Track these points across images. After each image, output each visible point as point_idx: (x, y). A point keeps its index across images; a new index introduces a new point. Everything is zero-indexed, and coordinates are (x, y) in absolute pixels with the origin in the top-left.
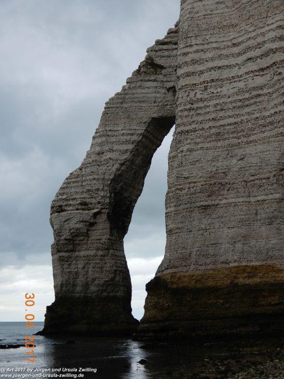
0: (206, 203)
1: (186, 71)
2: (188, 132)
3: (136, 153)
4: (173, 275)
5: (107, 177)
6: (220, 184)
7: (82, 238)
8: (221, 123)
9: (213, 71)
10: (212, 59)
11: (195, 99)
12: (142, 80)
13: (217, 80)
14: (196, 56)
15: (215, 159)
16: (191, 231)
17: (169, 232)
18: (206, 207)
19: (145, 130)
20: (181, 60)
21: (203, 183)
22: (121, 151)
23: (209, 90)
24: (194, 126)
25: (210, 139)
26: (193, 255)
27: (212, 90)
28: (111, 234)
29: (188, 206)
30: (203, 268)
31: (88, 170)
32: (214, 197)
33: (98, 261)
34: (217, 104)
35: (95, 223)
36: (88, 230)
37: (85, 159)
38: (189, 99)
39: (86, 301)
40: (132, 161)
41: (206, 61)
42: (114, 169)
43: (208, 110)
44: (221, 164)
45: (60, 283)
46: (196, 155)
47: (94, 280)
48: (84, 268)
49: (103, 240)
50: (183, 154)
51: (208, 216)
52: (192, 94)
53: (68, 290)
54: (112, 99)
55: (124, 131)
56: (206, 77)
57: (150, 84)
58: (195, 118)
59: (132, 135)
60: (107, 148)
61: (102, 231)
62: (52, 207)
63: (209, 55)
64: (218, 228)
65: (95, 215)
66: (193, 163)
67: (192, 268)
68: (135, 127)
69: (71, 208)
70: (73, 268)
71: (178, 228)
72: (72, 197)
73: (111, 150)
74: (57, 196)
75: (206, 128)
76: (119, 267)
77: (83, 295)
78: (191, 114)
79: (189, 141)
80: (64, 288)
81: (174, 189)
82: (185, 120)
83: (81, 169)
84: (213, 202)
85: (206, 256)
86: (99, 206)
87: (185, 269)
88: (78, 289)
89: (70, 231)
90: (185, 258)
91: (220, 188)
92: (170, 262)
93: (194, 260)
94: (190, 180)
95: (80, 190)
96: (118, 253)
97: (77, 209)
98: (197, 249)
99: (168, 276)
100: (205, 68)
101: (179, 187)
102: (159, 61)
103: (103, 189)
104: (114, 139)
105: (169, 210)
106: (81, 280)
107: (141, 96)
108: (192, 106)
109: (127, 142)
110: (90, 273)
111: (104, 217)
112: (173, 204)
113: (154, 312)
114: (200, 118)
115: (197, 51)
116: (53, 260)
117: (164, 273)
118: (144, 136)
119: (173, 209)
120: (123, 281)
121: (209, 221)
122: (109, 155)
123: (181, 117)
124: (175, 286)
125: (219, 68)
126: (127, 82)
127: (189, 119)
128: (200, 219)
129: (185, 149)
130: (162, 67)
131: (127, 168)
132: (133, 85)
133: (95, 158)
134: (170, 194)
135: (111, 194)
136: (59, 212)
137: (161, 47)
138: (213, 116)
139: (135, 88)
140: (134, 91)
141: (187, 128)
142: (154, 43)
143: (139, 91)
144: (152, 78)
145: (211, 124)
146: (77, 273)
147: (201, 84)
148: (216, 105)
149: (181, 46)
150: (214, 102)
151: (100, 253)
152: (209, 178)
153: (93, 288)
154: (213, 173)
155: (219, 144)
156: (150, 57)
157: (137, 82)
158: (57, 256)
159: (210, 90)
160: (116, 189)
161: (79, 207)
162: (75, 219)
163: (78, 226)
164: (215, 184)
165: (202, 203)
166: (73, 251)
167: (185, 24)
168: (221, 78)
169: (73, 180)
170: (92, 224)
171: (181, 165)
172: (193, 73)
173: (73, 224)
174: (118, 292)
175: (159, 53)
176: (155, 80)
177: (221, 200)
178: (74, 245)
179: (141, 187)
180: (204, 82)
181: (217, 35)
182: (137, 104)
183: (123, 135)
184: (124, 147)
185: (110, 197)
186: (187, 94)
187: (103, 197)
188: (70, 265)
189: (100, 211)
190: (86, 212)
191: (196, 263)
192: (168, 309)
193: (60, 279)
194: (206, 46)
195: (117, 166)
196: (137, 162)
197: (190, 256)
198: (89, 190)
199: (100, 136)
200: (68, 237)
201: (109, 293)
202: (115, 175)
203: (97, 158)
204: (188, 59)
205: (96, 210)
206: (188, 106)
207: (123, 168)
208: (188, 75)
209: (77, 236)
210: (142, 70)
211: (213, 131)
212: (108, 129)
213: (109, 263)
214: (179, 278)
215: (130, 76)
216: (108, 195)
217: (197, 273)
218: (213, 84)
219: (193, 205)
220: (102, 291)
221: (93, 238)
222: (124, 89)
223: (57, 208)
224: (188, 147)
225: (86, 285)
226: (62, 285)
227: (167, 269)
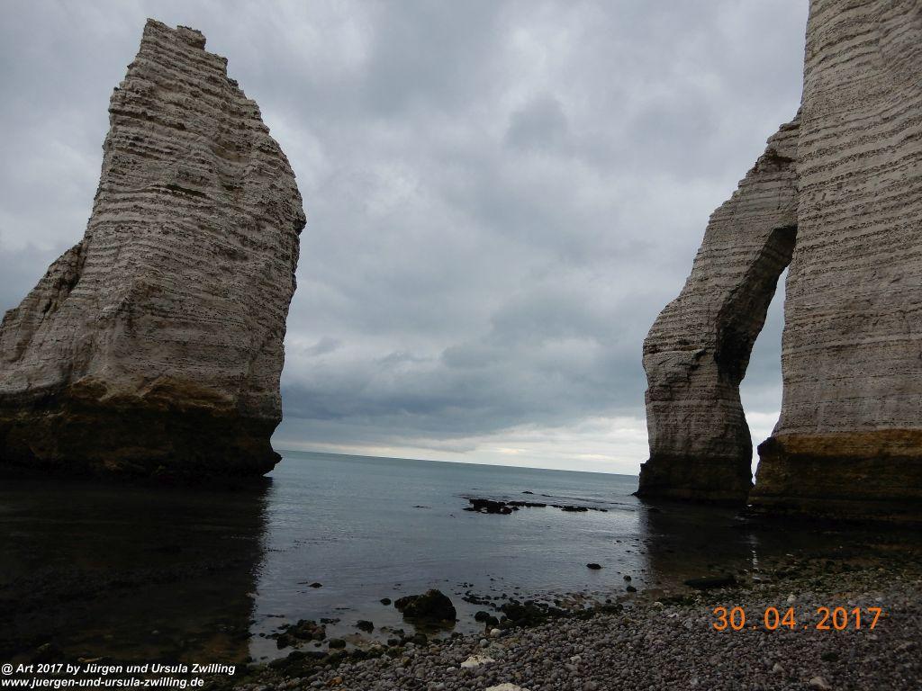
0: (840, 343)
1: (811, 166)
2: (812, 247)
3: (752, 276)
4: (791, 437)
5: (713, 308)
6: (861, 316)
7: (681, 384)
8: (864, 232)
9: (851, 162)
10: (850, 145)
11: (823, 202)
12: (760, 181)
13: (857, 173)
14: (825, 144)
15: (854, 282)
16: (817, 380)
17: (787, 381)
18: (839, 349)
19: (765, 246)
20: (802, 152)
21: (834, 316)
22: (732, 275)
23: (844, 189)
24: (821, 239)
25: (847, 256)
26: (821, 411)
27: (849, 188)
28: (721, 380)
29: (812, 346)
30: (835, 429)
31: (689, 301)
32: (851, 335)
33: (703, 413)
34: (858, 206)
35: (699, 365)
36: (689, 375)
37: (685, 288)
38: (814, 204)
39: (689, 461)
40: (747, 287)
41: (840, 148)
42: (722, 298)
43: (843, 215)
44: (864, 289)
45: (655, 437)
46: (824, 278)
47: (698, 436)
48: (684, 420)
49: (709, 388)
50: (806, 278)
51: (842, 361)
52: (819, 197)
53: (666, 446)
54: (718, 210)
55: (736, 250)
56: (841, 170)
57: (770, 185)
58: (823, 229)
59: (747, 253)
60: (713, 273)
61: (708, 376)
62: (645, 347)
63: (846, 140)
64: (858, 377)
65: (698, 356)
66: (819, 290)
67: (819, 429)
68: (751, 243)
69: (667, 348)
70: (671, 420)
71: (798, 376)
72: (667, 335)
73: (718, 275)
74: (650, 334)
75: (840, 240)
76: (732, 421)
77: (684, 453)
78: (817, 223)
79: (814, 260)
80: (660, 444)
81: (792, 324)
82: (808, 232)
83: (679, 300)
84: (851, 342)
85: (840, 413)
86: (703, 345)
87: (809, 430)
88: (679, 445)
89: (666, 375)
90: (810, 416)
91: (861, 322)
92: (787, 420)
93: (823, 419)
94: (815, 313)
95: (679, 326)
96: (730, 404)
97: (675, 349)
98: (827, 404)
99: (786, 438)
100: (838, 159)
101: (799, 322)
102: (783, 153)
103: (708, 324)
104: (721, 261)
105: (786, 351)
106: (681, 435)
107: (759, 201)
108: (819, 213)
109: (740, 263)
110: (693, 427)
111: (711, 358)
112: (791, 345)
113: (767, 482)
114: (831, 228)
115: (827, 137)
116: (647, 410)
117: (780, 433)
118: (762, 253)
119: (790, 351)
120: (737, 440)
121: (844, 367)
122: (715, 281)
123: (804, 227)
124: (795, 451)
125: (861, 156)
126: (740, 186)
127: (815, 231)
128: (830, 365)
129: (808, 270)
130: (789, 161)
131: (740, 297)
132: (747, 189)
133: (697, 286)
134: (788, 331)
135: (719, 330)
136: (653, 352)
137: (788, 133)
138: (851, 223)
139: (750, 192)
140: (749, 197)
141: (811, 243)
142: (778, 130)
143: (755, 195)
144: (775, 176)
145: (848, 234)
146: (676, 427)
147: (832, 181)
148: (854, 209)
149: (803, 133)
150: (853, 204)
151: (706, 403)
152: (844, 308)
153: (697, 446)
154: (850, 302)
155: (861, 261)
156: (772, 150)
157: (752, 184)
158: (651, 405)
159: (847, 188)
160: (726, 323)
161: (678, 346)
162: (673, 360)
163: (675, 369)
164: (853, 316)
165: (833, 343)
166: (671, 399)
167: (809, 103)
168: (863, 169)
169: (670, 314)
170: (694, 368)
171: (802, 292)
172: (821, 168)
173: (670, 367)
174: (730, 452)
175: (785, 142)
176: (779, 179)
177: (863, 338)
178: (672, 393)
179: (761, 320)
180: (837, 178)
181: (858, 111)
182: (754, 213)
183: (734, 254)
184: (736, 270)
185: (717, 334)
186: (811, 196)
187: (707, 334)
188: (667, 416)
189: (705, 351)
190: (687, 352)
191: (826, 423)
192: (785, 480)
193: (655, 433)
194: (841, 128)
195: (726, 294)
196: (754, 289)
197: (816, 412)
198: (689, 326)
199: (704, 258)
200: (664, 383)
201: (719, 453)
202: (724, 306)
203: (700, 286)
204: (813, 149)
205: (699, 351)
206: (813, 213)
207: (735, 296)
208: (813, 171)
209: (675, 381)
210: (760, 167)
211: (852, 244)
212: (713, 248)
213: (718, 416)
214: (801, 442)
215: (743, 176)
216: (715, 331)
217: (827, 435)
218: (851, 178)
219: (819, 346)
220: (710, 450)
221: (697, 384)
222: (735, 195)
223: (651, 349)
224: (812, 268)
225: (688, 442)
226: (657, 439)
227: (784, 428)
